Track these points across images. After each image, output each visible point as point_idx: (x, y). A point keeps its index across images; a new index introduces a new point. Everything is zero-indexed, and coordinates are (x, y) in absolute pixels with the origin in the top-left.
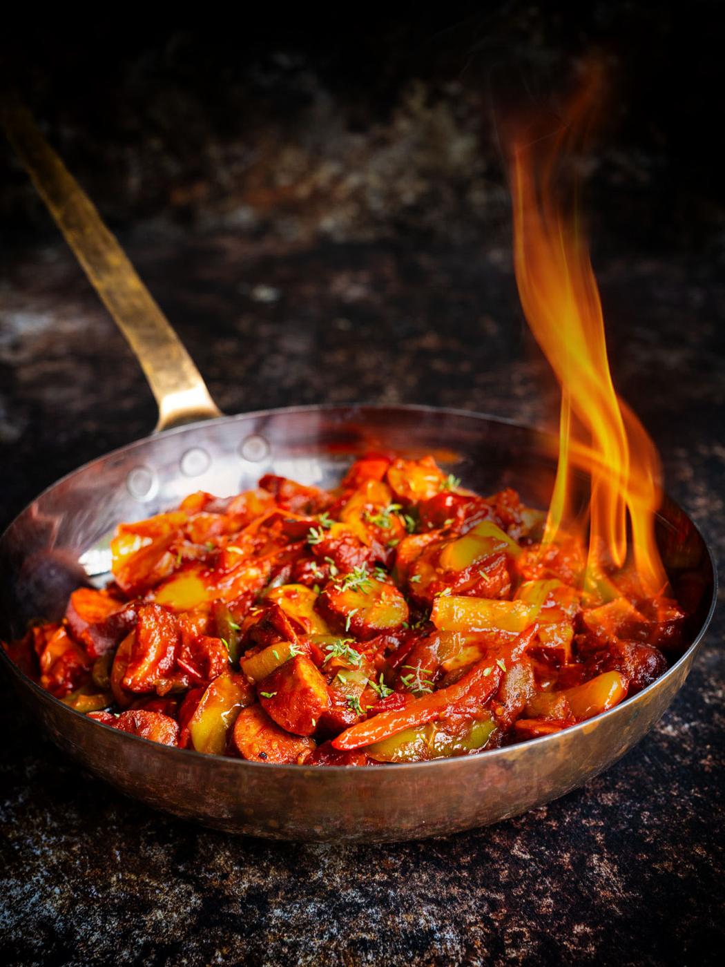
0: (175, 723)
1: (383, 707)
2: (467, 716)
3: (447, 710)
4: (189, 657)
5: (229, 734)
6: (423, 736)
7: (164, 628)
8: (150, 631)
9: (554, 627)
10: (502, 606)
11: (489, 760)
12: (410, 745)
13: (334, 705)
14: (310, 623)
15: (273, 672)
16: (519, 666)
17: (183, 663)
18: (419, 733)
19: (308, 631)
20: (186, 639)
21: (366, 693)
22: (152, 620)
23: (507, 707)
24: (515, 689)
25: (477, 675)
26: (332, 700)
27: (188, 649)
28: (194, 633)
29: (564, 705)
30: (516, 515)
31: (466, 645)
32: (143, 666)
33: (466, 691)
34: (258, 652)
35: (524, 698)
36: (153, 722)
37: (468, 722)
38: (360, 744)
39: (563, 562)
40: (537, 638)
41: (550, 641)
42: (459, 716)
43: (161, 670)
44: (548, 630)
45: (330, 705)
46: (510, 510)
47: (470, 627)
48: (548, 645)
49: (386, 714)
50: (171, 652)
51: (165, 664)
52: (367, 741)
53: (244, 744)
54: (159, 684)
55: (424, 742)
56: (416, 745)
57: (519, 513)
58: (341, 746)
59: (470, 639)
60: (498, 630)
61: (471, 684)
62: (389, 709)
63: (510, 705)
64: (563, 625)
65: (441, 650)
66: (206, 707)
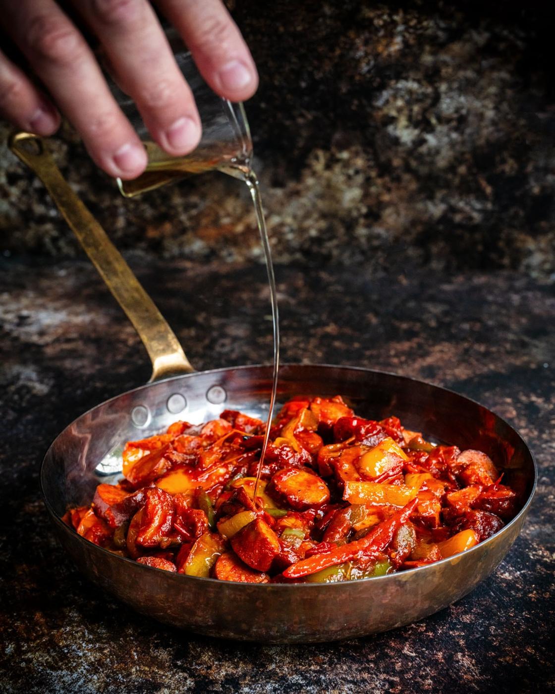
0: (174, 566)
1: (316, 551)
2: (372, 557)
3: (359, 554)
4: (182, 522)
5: (212, 572)
6: (343, 571)
7: (165, 504)
8: (155, 505)
9: (428, 503)
10: (392, 488)
11: (389, 580)
12: (334, 576)
13: (283, 551)
14: (262, 500)
15: (240, 530)
16: (406, 526)
17: (178, 527)
18: (341, 568)
19: (262, 506)
20: (179, 511)
21: (303, 545)
22: (156, 498)
23: (399, 552)
24: (403, 541)
25: (378, 532)
26: (282, 548)
27: (181, 518)
28: (185, 507)
29: (436, 552)
30: (399, 433)
31: (369, 515)
32: (150, 529)
33: (371, 542)
34: (229, 519)
35: (410, 546)
36: (159, 565)
37: (373, 562)
38: (302, 573)
39: (432, 463)
40: (416, 510)
41: (425, 512)
42: (367, 558)
43: (162, 532)
44: (424, 505)
45: (280, 550)
46: (395, 430)
47: (371, 502)
48: (424, 514)
49: (318, 556)
50: (169, 520)
51: (166, 528)
52: (306, 572)
53: (222, 576)
54: (162, 540)
55: (344, 575)
56: (339, 576)
57: (401, 431)
58: (289, 575)
59: (374, 510)
60: (390, 505)
61: (374, 538)
62: (320, 552)
63: (401, 552)
64: (433, 501)
65: (352, 517)
66: (195, 554)
